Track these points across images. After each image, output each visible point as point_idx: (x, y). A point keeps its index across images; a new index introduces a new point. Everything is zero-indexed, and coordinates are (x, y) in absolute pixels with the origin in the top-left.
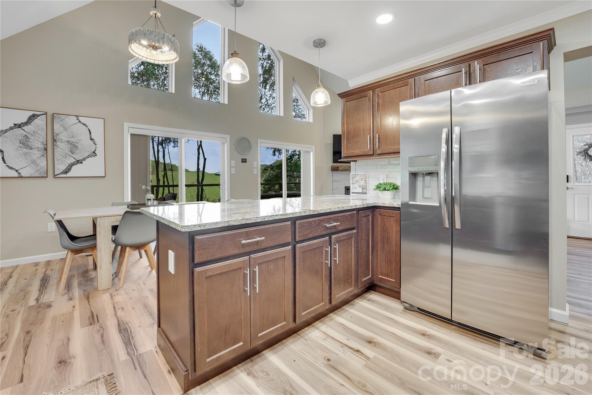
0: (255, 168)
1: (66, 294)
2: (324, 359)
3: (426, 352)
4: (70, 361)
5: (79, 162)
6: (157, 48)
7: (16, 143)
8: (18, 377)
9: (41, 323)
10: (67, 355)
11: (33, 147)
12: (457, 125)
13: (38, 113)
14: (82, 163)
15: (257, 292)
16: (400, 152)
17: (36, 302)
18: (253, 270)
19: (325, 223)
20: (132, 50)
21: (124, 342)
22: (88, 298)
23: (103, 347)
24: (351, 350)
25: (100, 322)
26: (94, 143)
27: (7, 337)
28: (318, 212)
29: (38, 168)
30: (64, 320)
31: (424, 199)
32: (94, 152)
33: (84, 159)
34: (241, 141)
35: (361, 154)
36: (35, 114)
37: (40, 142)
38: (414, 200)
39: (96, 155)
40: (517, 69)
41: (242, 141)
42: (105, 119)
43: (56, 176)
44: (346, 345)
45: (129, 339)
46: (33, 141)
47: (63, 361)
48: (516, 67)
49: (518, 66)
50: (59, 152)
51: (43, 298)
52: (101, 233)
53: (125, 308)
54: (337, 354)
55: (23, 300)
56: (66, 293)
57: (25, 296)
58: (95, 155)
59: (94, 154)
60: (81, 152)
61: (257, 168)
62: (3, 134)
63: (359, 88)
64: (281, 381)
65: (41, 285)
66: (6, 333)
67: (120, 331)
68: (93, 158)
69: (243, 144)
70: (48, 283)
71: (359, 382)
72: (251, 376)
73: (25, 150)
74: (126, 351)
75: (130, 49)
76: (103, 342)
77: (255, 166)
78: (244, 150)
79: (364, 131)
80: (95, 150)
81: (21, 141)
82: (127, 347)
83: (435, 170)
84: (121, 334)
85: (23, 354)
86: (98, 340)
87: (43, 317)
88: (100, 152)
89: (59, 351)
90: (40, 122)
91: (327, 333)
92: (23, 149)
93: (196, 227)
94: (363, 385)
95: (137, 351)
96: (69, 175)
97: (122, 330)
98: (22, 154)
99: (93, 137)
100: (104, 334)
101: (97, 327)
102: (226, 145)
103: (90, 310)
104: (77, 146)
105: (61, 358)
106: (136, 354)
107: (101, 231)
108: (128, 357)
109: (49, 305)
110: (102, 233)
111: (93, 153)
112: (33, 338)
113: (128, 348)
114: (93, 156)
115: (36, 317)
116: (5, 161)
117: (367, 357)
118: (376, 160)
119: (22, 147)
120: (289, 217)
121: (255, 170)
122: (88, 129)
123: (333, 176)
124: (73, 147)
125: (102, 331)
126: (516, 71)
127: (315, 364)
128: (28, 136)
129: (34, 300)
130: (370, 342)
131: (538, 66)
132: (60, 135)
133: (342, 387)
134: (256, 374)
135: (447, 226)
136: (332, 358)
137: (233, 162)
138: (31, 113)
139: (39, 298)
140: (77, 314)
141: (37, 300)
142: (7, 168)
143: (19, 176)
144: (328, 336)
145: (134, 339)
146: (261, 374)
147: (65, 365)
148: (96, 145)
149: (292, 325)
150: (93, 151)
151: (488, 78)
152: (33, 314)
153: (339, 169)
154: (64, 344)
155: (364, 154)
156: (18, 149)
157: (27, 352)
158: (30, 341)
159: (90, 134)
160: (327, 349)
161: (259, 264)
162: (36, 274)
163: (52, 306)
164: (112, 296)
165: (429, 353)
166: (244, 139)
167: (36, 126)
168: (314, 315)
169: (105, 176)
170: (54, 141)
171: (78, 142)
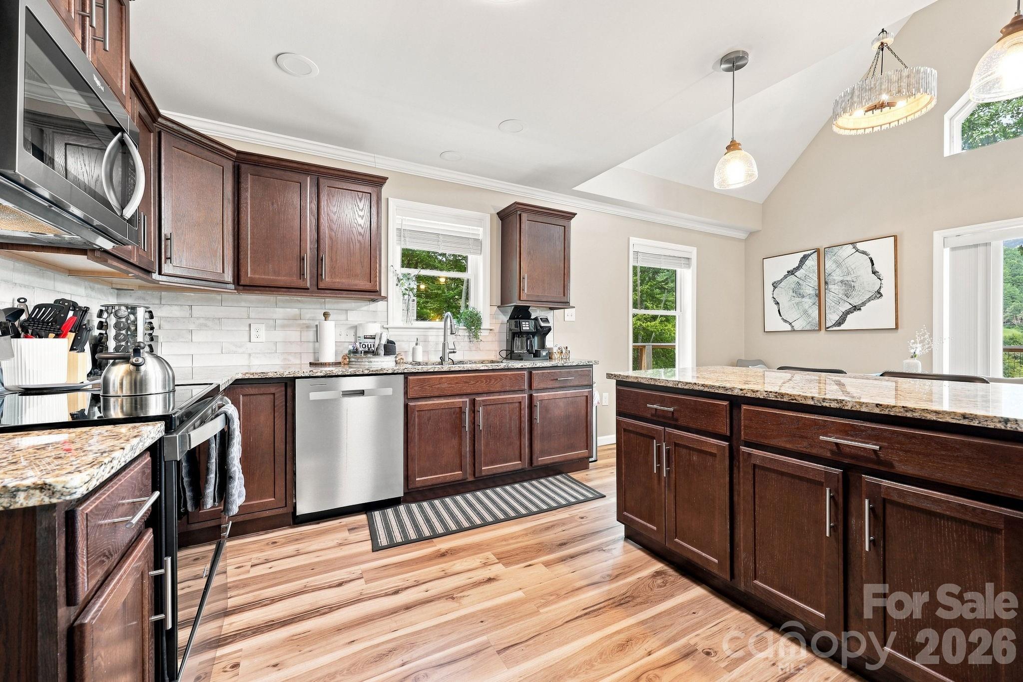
5: (856, 308)
7: (789, 293)
11: (805, 294)
13: (809, 252)
14: (860, 309)
26: (878, 277)
29: (810, 320)
33: (864, 304)
36: (805, 255)
37: (811, 288)
39: (882, 295)
42: (897, 236)
43: (828, 330)
46: (805, 288)
50: (831, 298)
59: (879, 294)
60: (860, 293)
62: (779, 284)
68: (876, 301)
73: (798, 299)
80: (880, 288)
81: (794, 289)
90: (811, 262)
92: (796, 298)
96: (843, 327)
98: (795, 305)
104: (854, 287)
111: (876, 294)
114: (876, 298)
116: (781, 314)
119: (795, 295)
122: (870, 258)
124: (849, 288)
128: (800, 283)
132: (833, 274)
138: (802, 255)
142: (782, 321)
143: (792, 330)
150: (876, 291)
156: (791, 299)
159: (873, 264)
167: (807, 268)
169: (897, 328)
170: (826, 283)
171: (855, 280)
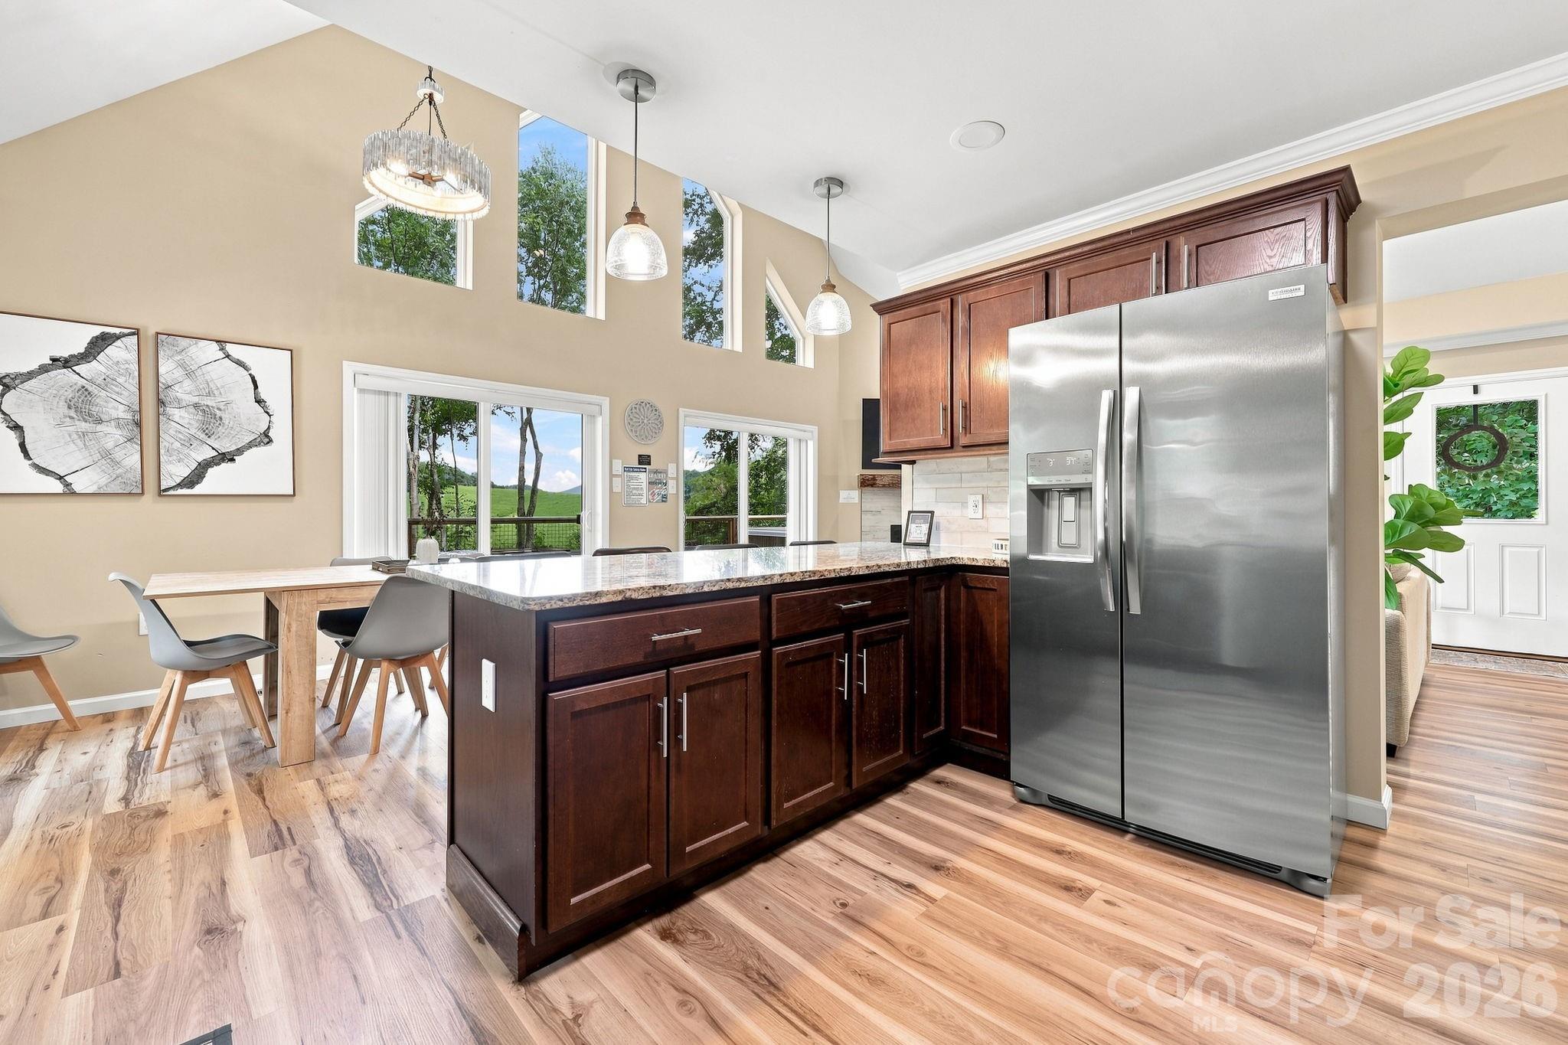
0: (672, 480)
1: (202, 785)
2: (834, 902)
3: (1061, 887)
4: (233, 927)
6: (435, 181)
7: (57, 407)
8: (106, 968)
9: (147, 851)
10: (225, 915)
11: (104, 417)
12: (1134, 382)
13: (117, 331)
14: (232, 460)
15: (685, 749)
16: (1008, 443)
17: (123, 805)
18: (676, 701)
19: (837, 602)
20: (371, 183)
21: (364, 882)
22: (260, 792)
23: (313, 894)
24: (894, 885)
25: (298, 843)
26: (266, 410)
27: (60, 885)
28: (822, 576)
30: (204, 841)
31: (1063, 549)
32: (266, 434)
33: (240, 451)
34: (638, 411)
35: (923, 445)
36: (107, 334)
37: (123, 406)
38: (1040, 552)
39: (271, 441)
40: (1270, 257)
41: (640, 410)
42: (294, 352)
43: (165, 493)
44: (882, 874)
45: (376, 875)
46: (105, 404)
47: (217, 928)
48: (1269, 253)
49: (1272, 250)
50: (172, 432)
51: (141, 796)
53: (359, 810)
54: (862, 893)
55: (87, 801)
56: (201, 783)
57: (90, 792)
58: (267, 440)
59: (266, 438)
60: (232, 432)
61: (676, 479)
62: (22, 383)
63: (920, 292)
64: (738, 949)
65: (128, 765)
66: (55, 875)
67: (352, 861)
68: (262, 449)
69: (643, 417)
70: (148, 761)
71: (909, 947)
72: (669, 941)
74: (370, 901)
75: (366, 182)
76: (311, 883)
77: (672, 475)
78: (646, 434)
79: (931, 392)
80: (269, 428)
81: (70, 401)
82: (372, 894)
83: (1085, 482)
84: (356, 868)
85: (110, 921)
86: (298, 880)
87: (149, 837)
88: (281, 432)
89: (202, 909)
90: (121, 353)
91: (842, 850)
92: (77, 423)
93: (553, 602)
94: (917, 953)
95: (398, 899)
96: (198, 489)
97: (357, 859)
98: (75, 436)
100: (312, 868)
101: (292, 853)
102: (600, 420)
103: (269, 818)
104: (221, 418)
105: (210, 923)
106: (395, 906)
108: (378, 914)
109: (160, 810)
111: (263, 437)
112: (130, 883)
113: (375, 895)
114: (262, 444)
115: (129, 837)
116: (30, 453)
117: (930, 898)
118: (960, 459)
119: (73, 418)
120: (755, 584)
121: (672, 485)
122: (250, 375)
123: (864, 500)
124: (210, 419)
125: (306, 863)
126: (1268, 260)
127: (812, 912)
128: (90, 389)
129: (116, 800)
130: (937, 868)
131: (1315, 252)
133: (871, 957)
134: (680, 937)
135: (1112, 608)
136: (851, 902)
137: (617, 462)
138: (97, 331)
139: (130, 797)
140: (236, 827)
141: (126, 799)
142: (33, 471)
143: (68, 492)
144: (844, 857)
145: (388, 875)
146: (692, 937)
147: (222, 937)
148: (270, 416)
149: (760, 831)
150: (262, 431)
151: (1208, 276)
152: (120, 833)
153: (877, 482)
154: (213, 894)
155: (932, 445)
156: (63, 422)
157: (119, 914)
158: (123, 891)
159: (256, 387)
160: (840, 882)
161: (689, 690)
162: (111, 741)
163: (167, 812)
164: (321, 786)
165: (1068, 889)
166: (643, 404)
167: (110, 363)
168: (811, 809)
169: (294, 495)
170: (160, 403)
171: (222, 408)
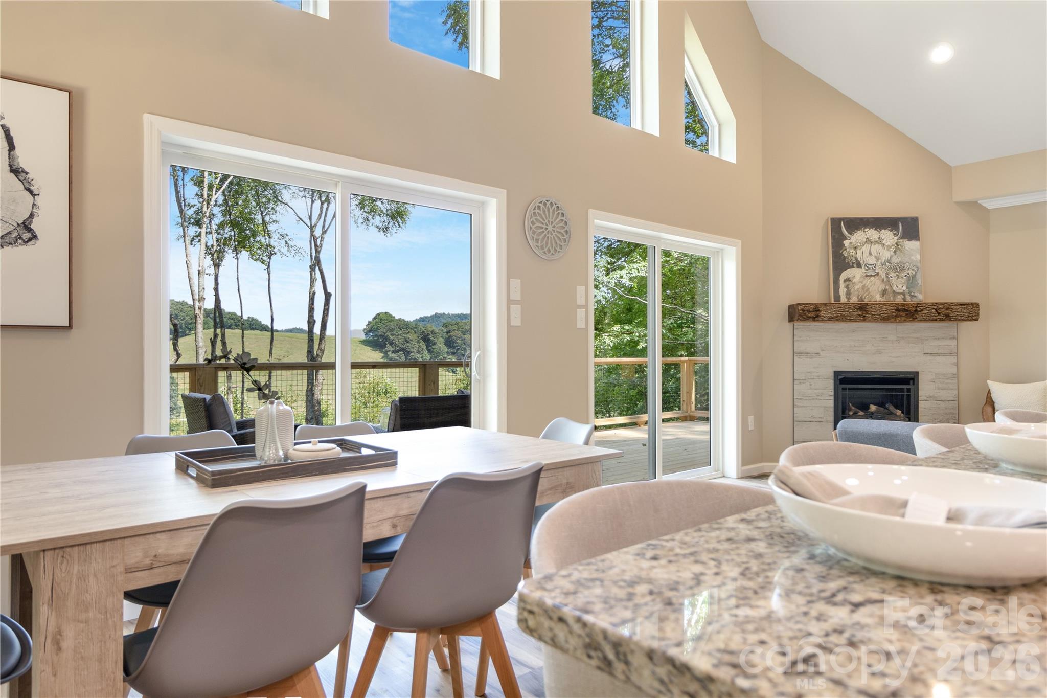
0: (581, 307)
26: (27, 186)
32: (26, 226)
34: (541, 212)
39: (34, 237)
41: (544, 212)
42: (74, 94)
52: (65, 645)
58: (28, 235)
59: (26, 231)
61: (586, 307)
68: (21, 250)
69: (546, 221)
77: (581, 301)
78: (549, 245)
80: (32, 216)
88: (51, 224)
99: (23, 162)
107: (59, 632)
110: (67, 643)
111: (21, 230)
114: (20, 241)
121: (581, 313)
123: (795, 338)
137: (516, 283)
150: (20, 222)
153: (821, 313)
159: (11, 147)
166: (548, 204)
169: (70, 326)
